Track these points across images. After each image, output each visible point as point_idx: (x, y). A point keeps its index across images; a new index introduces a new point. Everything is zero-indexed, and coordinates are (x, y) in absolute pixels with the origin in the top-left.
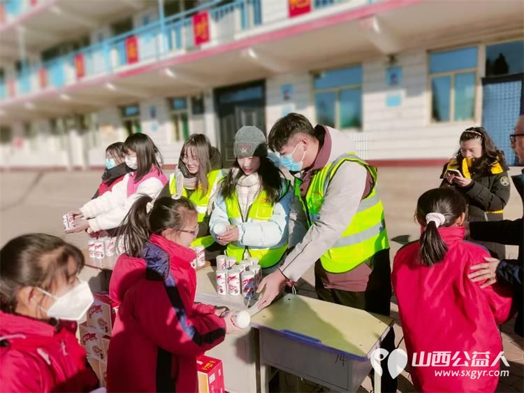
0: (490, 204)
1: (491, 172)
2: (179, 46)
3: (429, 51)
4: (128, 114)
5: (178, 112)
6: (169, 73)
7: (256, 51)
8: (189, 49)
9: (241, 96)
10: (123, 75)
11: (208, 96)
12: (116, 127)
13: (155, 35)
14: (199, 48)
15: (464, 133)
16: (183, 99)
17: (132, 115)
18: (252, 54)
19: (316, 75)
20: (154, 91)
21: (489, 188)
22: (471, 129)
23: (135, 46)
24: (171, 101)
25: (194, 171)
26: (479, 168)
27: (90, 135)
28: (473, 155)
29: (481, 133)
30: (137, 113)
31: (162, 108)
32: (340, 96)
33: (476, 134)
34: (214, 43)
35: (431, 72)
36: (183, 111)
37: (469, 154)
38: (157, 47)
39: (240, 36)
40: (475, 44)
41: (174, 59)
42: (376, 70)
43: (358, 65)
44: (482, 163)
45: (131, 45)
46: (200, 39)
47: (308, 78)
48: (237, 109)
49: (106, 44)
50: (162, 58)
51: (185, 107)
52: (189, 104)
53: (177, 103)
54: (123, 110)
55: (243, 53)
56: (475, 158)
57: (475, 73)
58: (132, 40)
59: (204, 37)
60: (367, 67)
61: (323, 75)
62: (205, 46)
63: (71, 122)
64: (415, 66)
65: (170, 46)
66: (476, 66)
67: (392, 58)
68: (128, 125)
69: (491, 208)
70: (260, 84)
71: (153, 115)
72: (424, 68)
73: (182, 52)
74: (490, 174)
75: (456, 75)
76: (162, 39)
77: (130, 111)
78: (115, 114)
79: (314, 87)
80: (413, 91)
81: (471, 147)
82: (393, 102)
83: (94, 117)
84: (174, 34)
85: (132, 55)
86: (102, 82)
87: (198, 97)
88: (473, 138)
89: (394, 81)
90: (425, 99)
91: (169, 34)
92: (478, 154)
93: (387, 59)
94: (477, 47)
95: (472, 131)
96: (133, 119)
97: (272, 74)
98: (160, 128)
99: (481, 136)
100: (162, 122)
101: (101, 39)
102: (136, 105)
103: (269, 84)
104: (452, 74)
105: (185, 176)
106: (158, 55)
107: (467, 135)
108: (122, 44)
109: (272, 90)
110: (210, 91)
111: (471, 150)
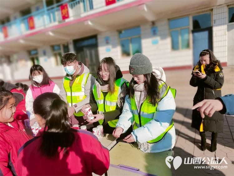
0: (215, 86)
1: (214, 71)
2: (55, 20)
3: (169, 20)
4: (32, 54)
5: (57, 52)
6: (51, 34)
7: (92, 21)
8: (59, 22)
9: (86, 43)
10: (28, 36)
11: (70, 43)
12: (26, 60)
13: (42, 16)
14: (65, 21)
15: (201, 53)
16: (59, 46)
17: (34, 54)
18: (90, 23)
19: (120, 32)
20: (44, 42)
21: (214, 79)
22: (204, 51)
23: (33, 21)
24: (53, 47)
25: (106, 79)
26: (209, 69)
28: (206, 63)
29: (209, 52)
30: (37, 54)
31: (49, 50)
32: (131, 41)
33: (207, 53)
34: (71, 18)
35: (170, 29)
36: (59, 51)
37: (204, 62)
38: (44, 22)
39: (83, 15)
40: (188, 15)
41: (53, 27)
42: (147, 29)
43: (138, 27)
44: (210, 67)
45: (31, 21)
46: (65, 17)
47: (116, 33)
48: (85, 49)
49: (18, 21)
50: (47, 26)
51: (60, 49)
52: (62, 48)
53: (56, 48)
54: (29, 52)
55: (86, 23)
56: (207, 65)
57: (188, 28)
58: (31, 19)
59: (66, 16)
60: (142, 27)
61: (123, 32)
62: (67, 20)
64: (163, 26)
65: (51, 21)
66: (189, 25)
67: (153, 23)
68: (33, 60)
69: (216, 88)
70: (95, 37)
71: (45, 53)
72: (167, 27)
73: (56, 23)
74: (214, 72)
75: (181, 30)
76: (46, 17)
77: (33, 52)
78: (25, 54)
79: (120, 37)
80: (163, 37)
81: (205, 59)
82: (155, 43)
83: (15, 57)
84: (52, 15)
85: (32, 25)
86: (17, 39)
87: (66, 44)
88: (206, 54)
89: (154, 33)
90: (168, 41)
91: (49, 15)
92: (208, 63)
93: (151, 24)
94: (189, 17)
95: (205, 52)
96: (34, 56)
97: (100, 32)
98: (49, 60)
99: (209, 54)
100: (49, 57)
101: (15, 18)
102: (36, 49)
103: (99, 37)
104: (179, 29)
105: (101, 85)
106: (45, 25)
107: (203, 54)
108: (26, 21)
109: (100, 40)
110: (71, 41)
111: (205, 61)
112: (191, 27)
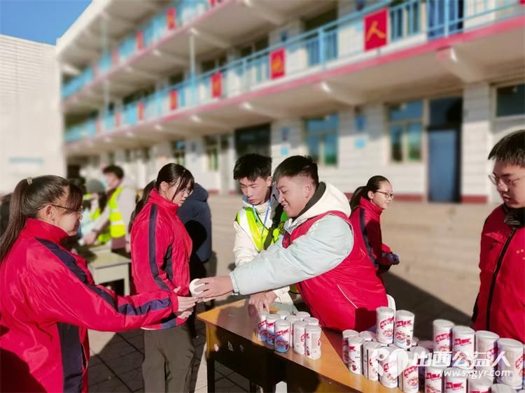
4: (177, 147)
5: (211, 148)
7: (251, 103)
11: (231, 135)
17: (180, 148)
18: (247, 106)
19: (306, 121)
24: (206, 139)
27: (150, 163)
30: (183, 148)
31: (200, 143)
32: (324, 138)
35: (389, 120)
36: (215, 147)
40: (421, 98)
42: (348, 119)
52: (219, 141)
54: (174, 144)
57: (420, 124)
63: (139, 153)
64: (376, 116)
66: (421, 115)
67: (358, 109)
70: (266, 127)
71: (194, 149)
72: (381, 118)
75: (408, 124)
77: (180, 145)
80: (375, 136)
82: (360, 145)
83: (155, 149)
89: (360, 127)
93: (354, 110)
94: (421, 101)
96: (180, 151)
100: (199, 154)
102: (183, 140)
103: (273, 127)
104: (403, 122)
109: (275, 133)
110: (233, 132)
112: (426, 119)
